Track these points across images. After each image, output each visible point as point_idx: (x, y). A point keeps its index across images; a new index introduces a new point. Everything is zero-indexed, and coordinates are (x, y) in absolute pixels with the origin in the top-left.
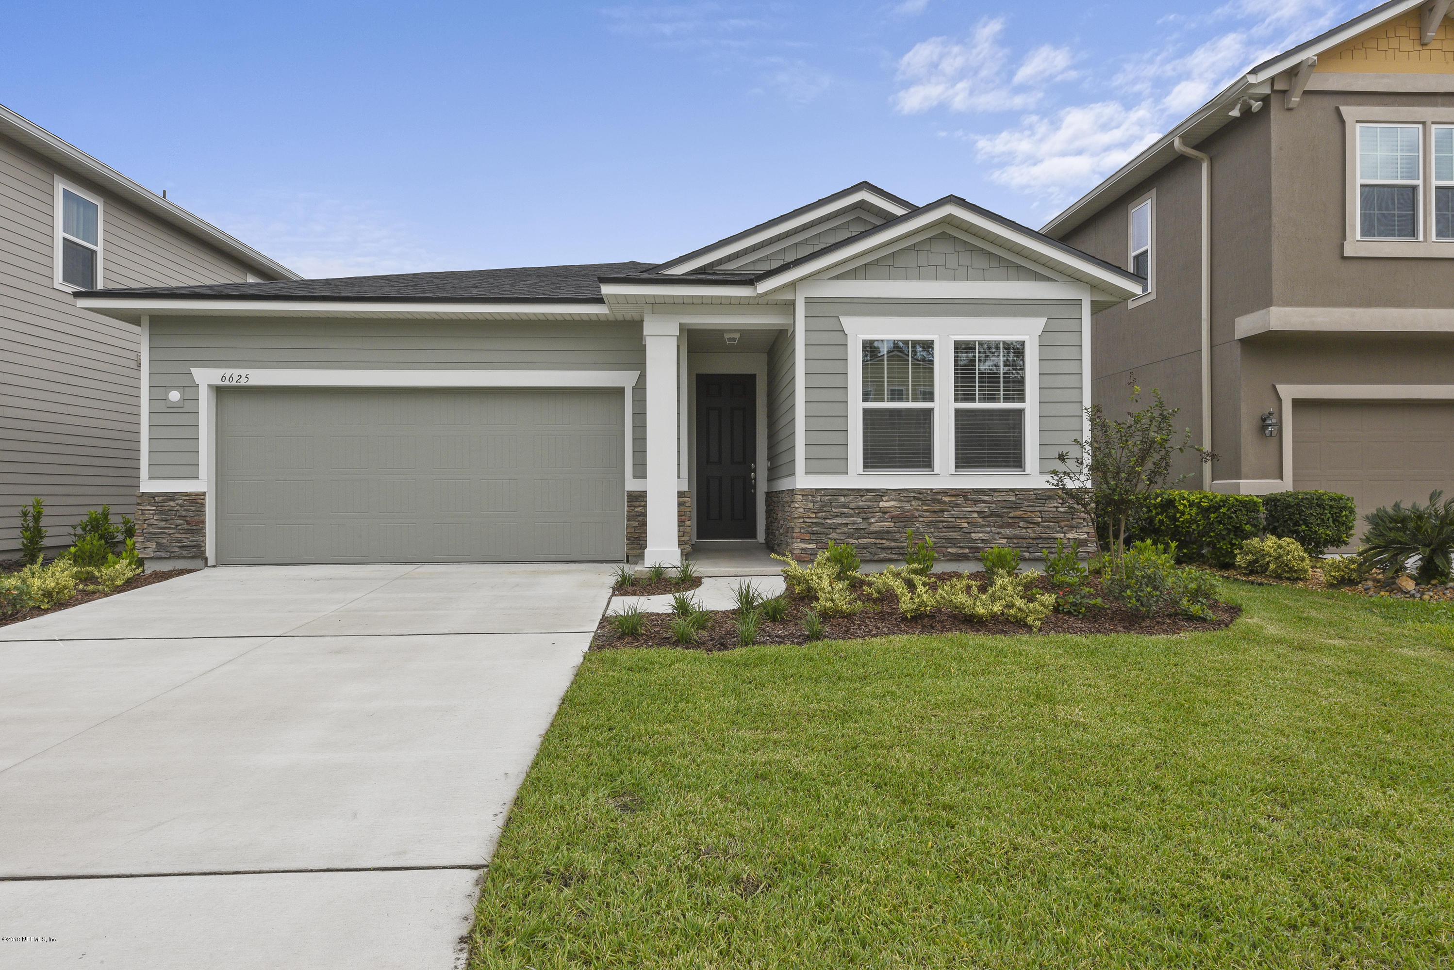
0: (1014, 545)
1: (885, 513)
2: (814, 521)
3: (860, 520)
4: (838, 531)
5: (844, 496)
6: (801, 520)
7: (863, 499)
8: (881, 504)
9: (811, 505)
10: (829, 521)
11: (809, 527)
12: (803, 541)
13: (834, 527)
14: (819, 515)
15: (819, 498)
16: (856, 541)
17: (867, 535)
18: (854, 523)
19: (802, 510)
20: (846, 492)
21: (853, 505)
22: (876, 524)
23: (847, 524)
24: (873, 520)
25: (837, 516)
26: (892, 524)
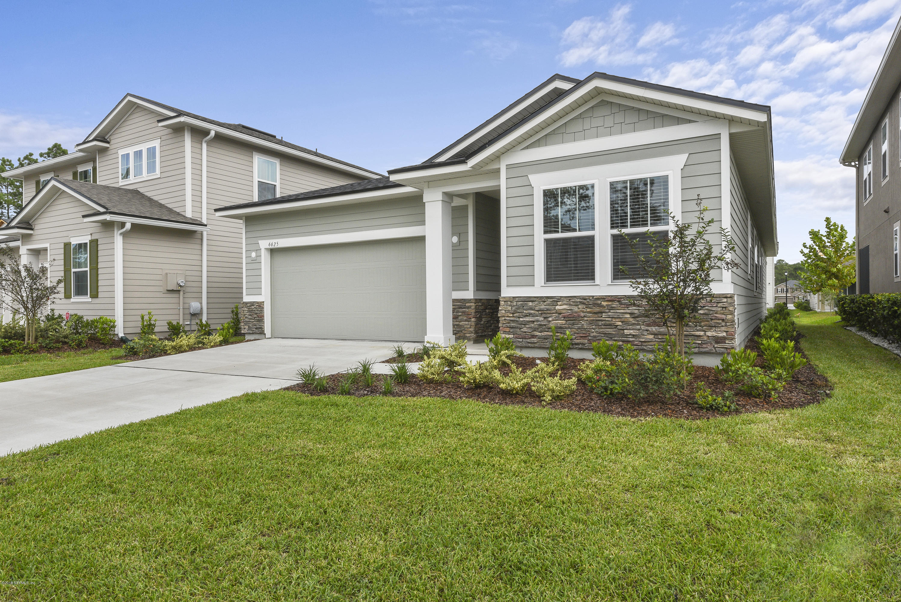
0: (659, 340)
1: (560, 314)
2: (512, 319)
3: (541, 319)
4: (527, 326)
5: (532, 301)
6: (503, 318)
7: (545, 303)
8: (557, 307)
9: (509, 308)
10: (521, 319)
11: (509, 323)
12: (505, 332)
13: (525, 324)
14: (515, 315)
15: (515, 303)
16: (540, 334)
17: (547, 330)
18: (537, 321)
19: (503, 312)
20: (532, 299)
21: (537, 308)
22: (552, 322)
23: (534, 321)
24: (550, 319)
25: (527, 316)
26: (564, 322)
